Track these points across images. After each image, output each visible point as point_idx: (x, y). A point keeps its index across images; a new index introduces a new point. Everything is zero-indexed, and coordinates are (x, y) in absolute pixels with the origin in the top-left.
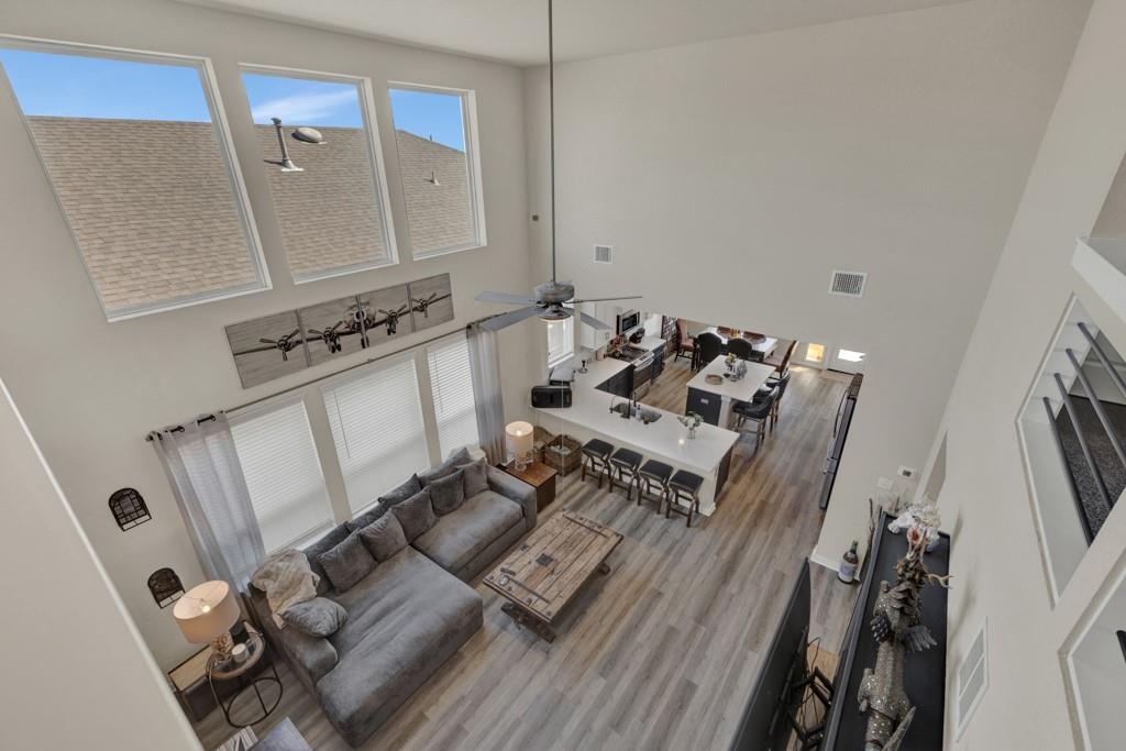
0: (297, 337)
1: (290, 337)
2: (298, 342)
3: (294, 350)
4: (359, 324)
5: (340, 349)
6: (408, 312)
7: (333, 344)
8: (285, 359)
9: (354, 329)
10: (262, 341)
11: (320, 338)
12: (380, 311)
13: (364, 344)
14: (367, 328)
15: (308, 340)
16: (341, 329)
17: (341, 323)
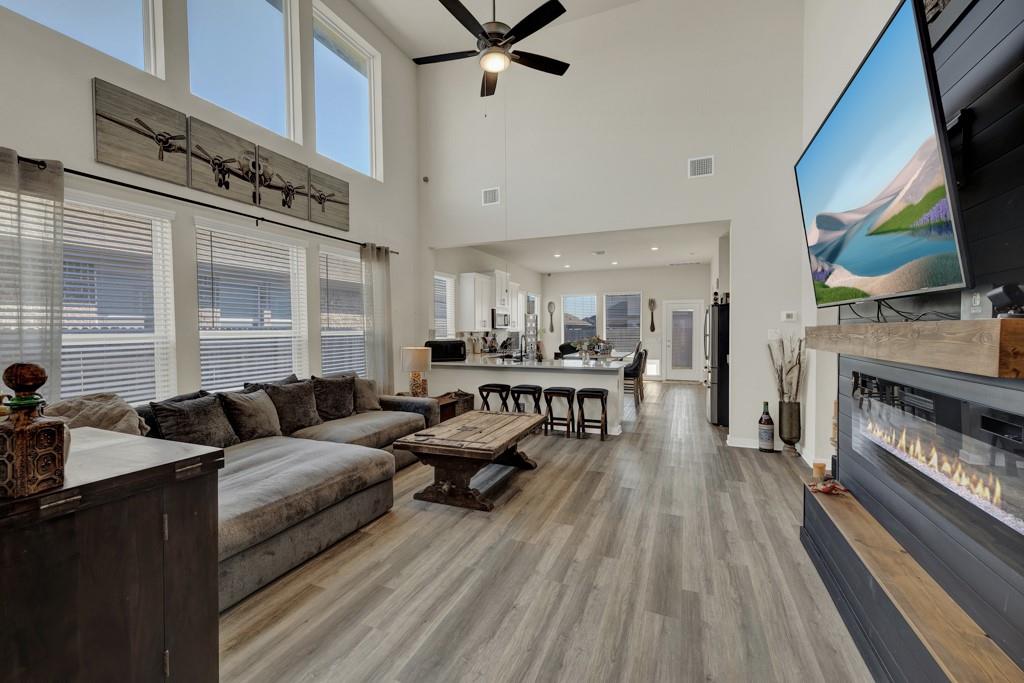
0: (181, 143)
1: (172, 138)
2: (180, 150)
3: (172, 154)
4: (254, 174)
5: (227, 187)
6: (306, 195)
7: (220, 176)
8: (161, 158)
9: (247, 176)
10: (137, 120)
11: (208, 162)
12: (277, 175)
13: (256, 199)
14: (261, 183)
15: (193, 154)
16: (234, 166)
17: (233, 161)
